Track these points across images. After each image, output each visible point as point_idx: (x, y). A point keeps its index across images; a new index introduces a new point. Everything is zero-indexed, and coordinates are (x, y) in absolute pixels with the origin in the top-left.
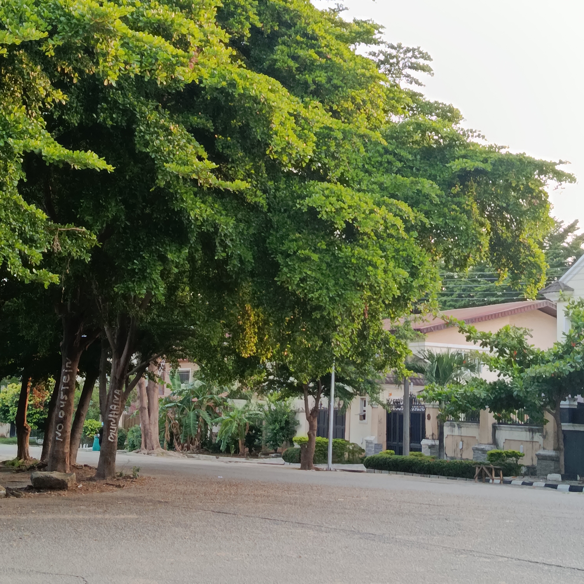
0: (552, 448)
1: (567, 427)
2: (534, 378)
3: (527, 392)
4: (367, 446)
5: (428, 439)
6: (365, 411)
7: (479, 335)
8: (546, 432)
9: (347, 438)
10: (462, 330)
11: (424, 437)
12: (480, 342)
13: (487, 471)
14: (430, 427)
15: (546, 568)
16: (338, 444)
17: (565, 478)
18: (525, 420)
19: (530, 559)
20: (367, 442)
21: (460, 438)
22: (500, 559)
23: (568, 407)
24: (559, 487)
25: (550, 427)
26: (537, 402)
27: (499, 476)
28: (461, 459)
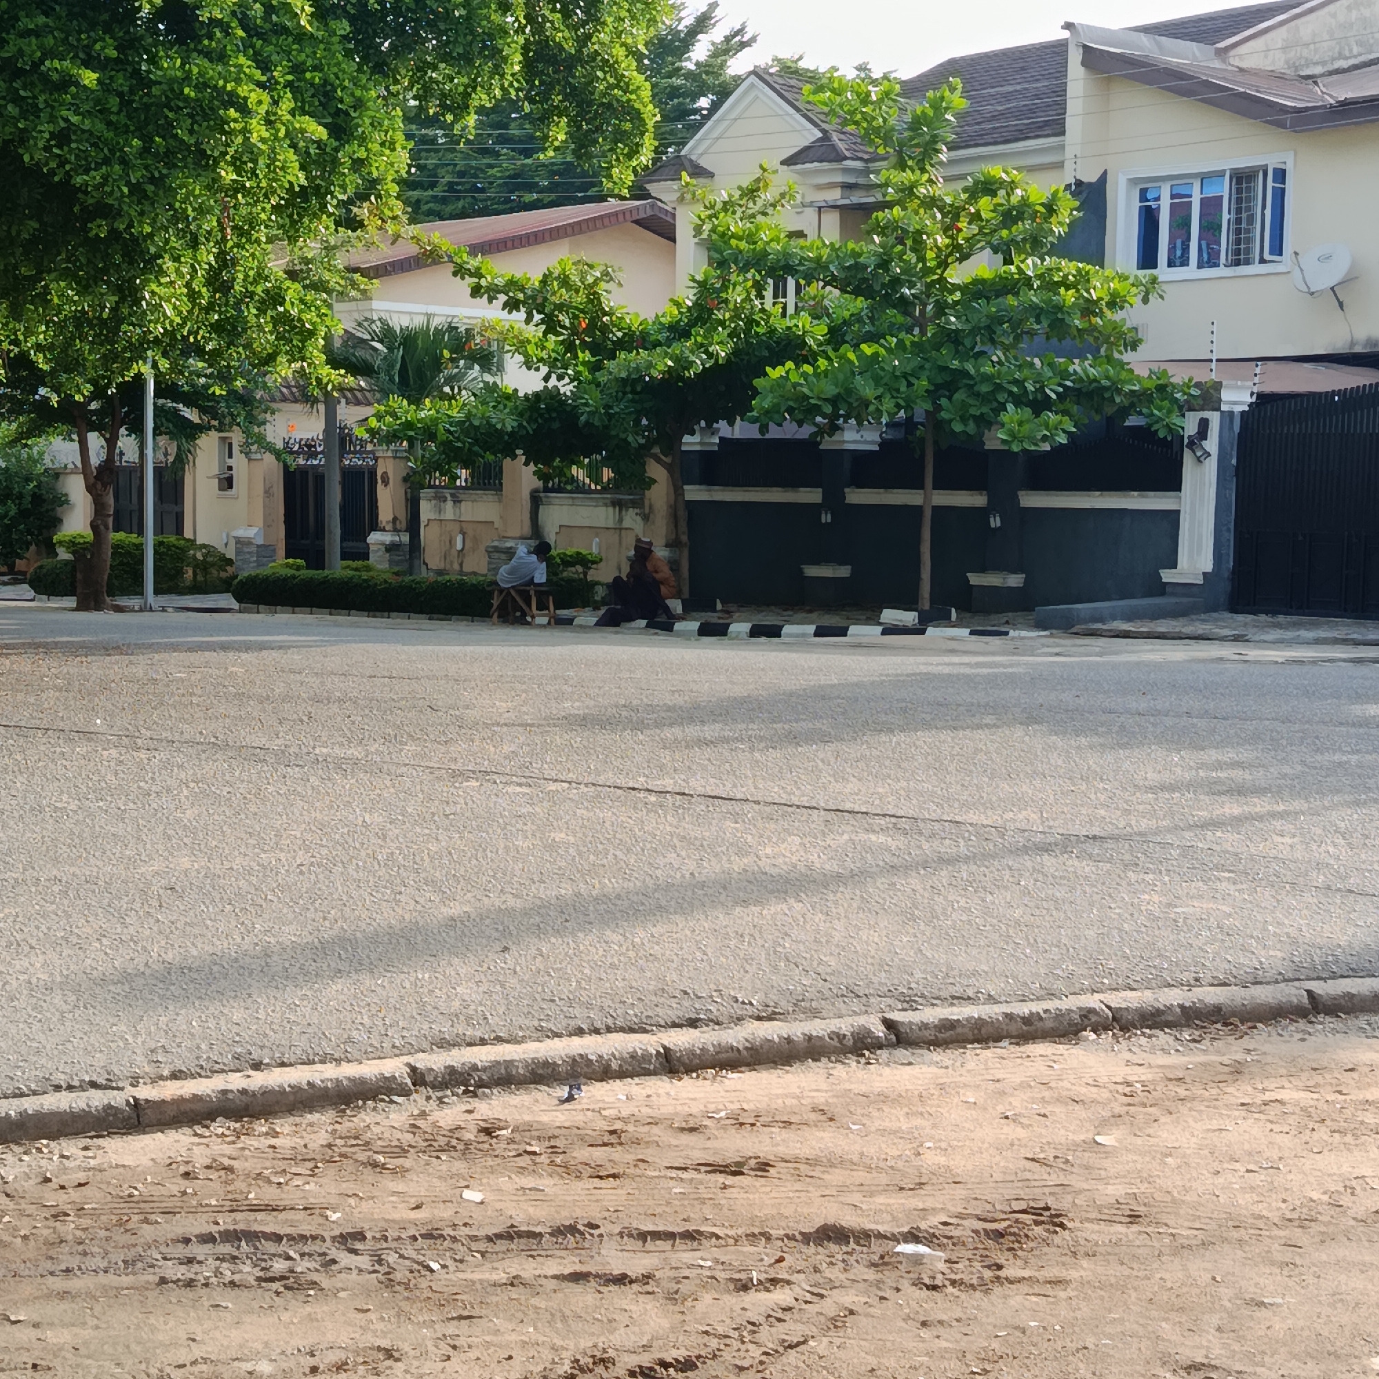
0: (663, 542)
1: (694, 493)
2: (624, 381)
3: (610, 417)
4: (238, 552)
5: (384, 530)
6: (230, 468)
7: (500, 281)
8: (651, 507)
9: (188, 534)
10: (460, 271)
11: (375, 526)
12: (502, 298)
13: (518, 599)
14: (388, 502)
15: (653, 798)
16: (169, 547)
17: (691, 608)
18: (605, 479)
19: (619, 782)
20: (238, 541)
21: (457, 527)
22: (553, 787)
23: (698, 448)
24: (678, 626)
25: (659, 494)
26: (630, 439)
27: (548, 608)
28: (461, 572)
